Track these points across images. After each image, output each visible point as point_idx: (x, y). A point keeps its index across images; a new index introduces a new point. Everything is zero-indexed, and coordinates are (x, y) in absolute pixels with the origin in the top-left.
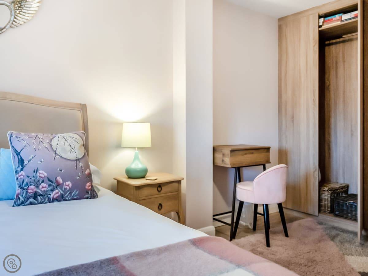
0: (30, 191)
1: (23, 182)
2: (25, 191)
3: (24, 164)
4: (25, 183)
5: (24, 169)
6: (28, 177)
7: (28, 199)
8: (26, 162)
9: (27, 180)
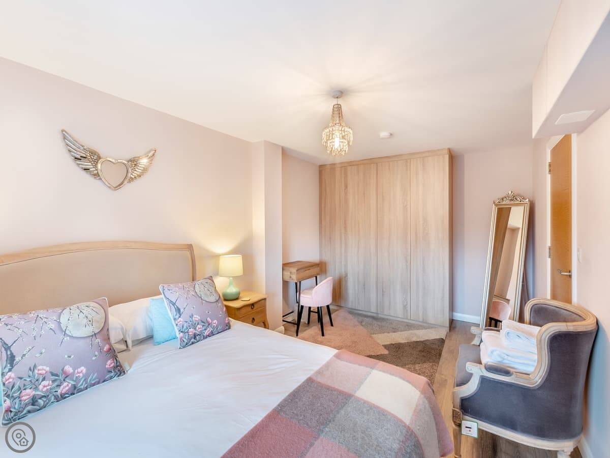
0: (190, 333)
1: (183, 327)
2: (187, 334)
3: (181, 312)
4: (185, 327)
5: (181, 316)
6: (186, 322)
7: (190, 340)
8: (182, 310)
9: (185, 325)
